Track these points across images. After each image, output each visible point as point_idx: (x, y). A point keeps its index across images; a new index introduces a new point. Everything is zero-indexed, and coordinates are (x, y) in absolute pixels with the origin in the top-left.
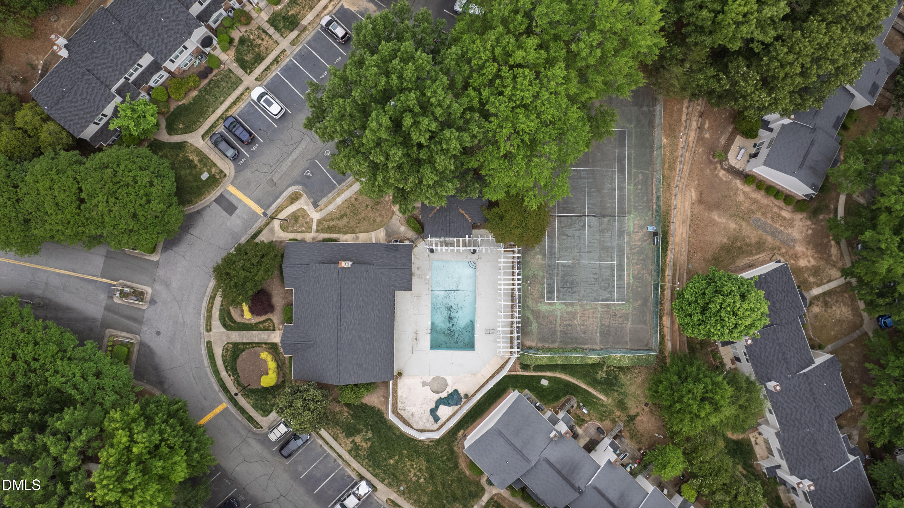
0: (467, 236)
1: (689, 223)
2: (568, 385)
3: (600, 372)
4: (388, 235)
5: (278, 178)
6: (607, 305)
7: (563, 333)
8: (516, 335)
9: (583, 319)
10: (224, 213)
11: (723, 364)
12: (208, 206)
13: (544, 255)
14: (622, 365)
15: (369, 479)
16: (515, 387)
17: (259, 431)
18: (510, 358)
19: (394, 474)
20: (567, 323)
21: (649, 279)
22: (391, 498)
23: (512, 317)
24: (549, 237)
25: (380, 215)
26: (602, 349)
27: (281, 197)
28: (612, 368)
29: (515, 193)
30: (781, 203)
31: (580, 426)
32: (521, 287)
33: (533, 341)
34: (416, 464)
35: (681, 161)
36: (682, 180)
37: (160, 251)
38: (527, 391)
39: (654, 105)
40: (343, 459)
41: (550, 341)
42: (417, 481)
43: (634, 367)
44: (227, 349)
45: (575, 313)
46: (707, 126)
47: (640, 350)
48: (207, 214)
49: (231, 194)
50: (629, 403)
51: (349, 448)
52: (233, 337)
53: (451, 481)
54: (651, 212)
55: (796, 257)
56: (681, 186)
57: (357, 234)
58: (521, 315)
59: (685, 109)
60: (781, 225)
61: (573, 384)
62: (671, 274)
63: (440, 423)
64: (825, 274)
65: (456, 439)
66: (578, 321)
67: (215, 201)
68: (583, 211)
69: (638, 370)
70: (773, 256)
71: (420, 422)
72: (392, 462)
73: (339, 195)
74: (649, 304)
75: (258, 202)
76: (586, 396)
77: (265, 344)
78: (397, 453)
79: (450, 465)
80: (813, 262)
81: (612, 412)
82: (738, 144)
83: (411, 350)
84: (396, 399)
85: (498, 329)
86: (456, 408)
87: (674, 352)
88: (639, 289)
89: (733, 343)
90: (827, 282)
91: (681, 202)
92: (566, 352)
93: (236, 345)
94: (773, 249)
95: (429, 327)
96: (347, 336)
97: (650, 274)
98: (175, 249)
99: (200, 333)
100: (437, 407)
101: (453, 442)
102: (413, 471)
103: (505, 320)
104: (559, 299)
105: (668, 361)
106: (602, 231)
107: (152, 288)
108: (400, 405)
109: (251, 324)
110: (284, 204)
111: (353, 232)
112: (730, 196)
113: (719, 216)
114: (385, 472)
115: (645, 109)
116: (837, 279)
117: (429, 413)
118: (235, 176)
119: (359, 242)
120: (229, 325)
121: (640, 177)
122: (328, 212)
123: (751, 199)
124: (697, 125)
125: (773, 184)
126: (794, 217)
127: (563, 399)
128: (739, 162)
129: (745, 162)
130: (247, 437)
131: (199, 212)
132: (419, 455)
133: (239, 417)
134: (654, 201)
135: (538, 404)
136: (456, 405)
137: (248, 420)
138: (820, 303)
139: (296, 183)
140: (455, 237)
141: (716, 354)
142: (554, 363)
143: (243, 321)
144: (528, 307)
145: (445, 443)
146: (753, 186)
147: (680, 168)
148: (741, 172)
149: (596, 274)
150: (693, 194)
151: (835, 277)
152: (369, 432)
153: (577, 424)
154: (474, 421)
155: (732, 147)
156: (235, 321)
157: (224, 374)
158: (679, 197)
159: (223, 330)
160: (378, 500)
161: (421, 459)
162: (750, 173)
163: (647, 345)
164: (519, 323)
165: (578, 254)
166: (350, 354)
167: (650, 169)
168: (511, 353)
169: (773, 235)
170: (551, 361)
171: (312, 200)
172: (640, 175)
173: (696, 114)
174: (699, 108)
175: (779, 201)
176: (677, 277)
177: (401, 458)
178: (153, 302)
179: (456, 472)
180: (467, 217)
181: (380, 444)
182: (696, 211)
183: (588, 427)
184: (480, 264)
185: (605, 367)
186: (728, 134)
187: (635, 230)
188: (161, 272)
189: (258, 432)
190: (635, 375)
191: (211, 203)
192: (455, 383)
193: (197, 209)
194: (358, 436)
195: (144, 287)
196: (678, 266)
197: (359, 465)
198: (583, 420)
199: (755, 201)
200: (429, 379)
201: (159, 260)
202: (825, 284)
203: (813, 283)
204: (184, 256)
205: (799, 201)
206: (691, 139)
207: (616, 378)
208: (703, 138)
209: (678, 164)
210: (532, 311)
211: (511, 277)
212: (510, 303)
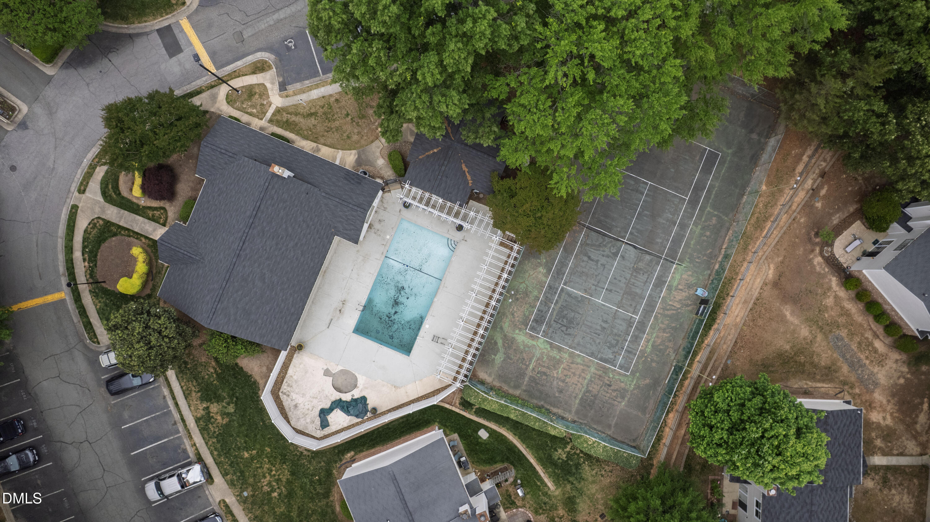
0: (458, 203)
1: (750, 305)
2: (512, 449)
3: (560, 451)
4: (359, 162)
5: (250, 34)
6: (604, 368)
7: (533, 380)
8: (469, 358)
9: (566, 372)
10: (163, 51)
11: (720, 503)
12: (147, 34)
13: (549, 271)
14: (592, 453)
15: (208, 465)
16: (443, 425)
17: (93, 346)
18: (450, 385)
19: (242, 472)
20: (544, 370)
21: (673, 356)
22: (227, 501)
23: (475, 333)
24: (565, 249)
25: (359, 133)
26: (574, 422)
27: (244, 60)
28: (578, 452)
29: (543, 165)
30: (880, 330)
31: (506, 509)
32: (502, 298)
33: (490, 375)
34: (276, 471)
35: (773, 222)
36: (765, 248)
37: (60, 64)
38: (456, 436)
39: (768, 137)
40: (185, 426)
41: (512, 384)
42: (269, 493)
43: (606, 462)
44: (95, 225)
45: (559, 362)
46: (823, 192)
47: (623, 442)
48: (140, 45)
49: (182, 31)
50: (581, 505)
51: (199, 415)
52: (109, 212)
53: (313, 511)
54: (709, 272)
55: (870, 406)
56: (760, 254)
57: (320, 146)
58: (486, 334)
59: (805, 158)
60: (867, 358)
61: (519, 450)
62: (703, 361)
63: (327, 431)
64: (899, 443)
65: (341, 460)
66: (558, 373)
67: (158, 31)
68: (623, 234)
69: (610, 468)
70: (840, 392)
71: (302, 420)
72: (246, 455)
73: (317, 86)
74: (659, 389)
75: (213, 55)
76: (530, 473)
77: (146, 238)
78: (258, 446)
79: (319, 489)
80: (889, 421)
81: (554, 508)
82: (854, 232)
83: (328, 322)
84: (283, 378)
85: (449, 341)
86: (356, 420)
87: (665, 465)
88: (654, 364)
89: (746, 482)
90: (898, 455)
91: (753, 275)
92: (527, 407)
93: (108, 224)
94: (845, 383)
95: (363, 302)
96: (244, 267)
97: (676, 351)
98: (81, 70)
99: (69, 191)
100: (331, 410)
101: (336, 462)
102: (268, 478)
103: (463, 333)
104: (545, 334)
105: (654, 472)
106: (636, 270)
107: (29, 108)
108: (284, 387)
109: (138, 205)
110: (244, 70)
111: (315, 140)
112: (817, 294)
113: (793, 313)
114: (231, 465)
115: (754, 136)
116: (912, 455)
117: (318, 413)
118: (197, 11)
119: (319, 155)
120: (110, 196)
121: (714, 220)
122: (295, 103)
123: (842, 308)
124: (812, 185)
125: (880, 301)
126: (890, 354)
127: (499, 466)
128: (846, 255)
129: (854, 259)
130: (74, 347)
131: (131, 37)
132: (284, 460)
133: (76, 318)
134: (720, 259)
135: (463, 459)
136: (357, 416)
137: (85, 327)
138: (877, 477)
139: (269, 49)
140: (442, 197)
141: (716, 488)
142: (505, 415)
143: (130, 197)
144: (501, 328)
145: (325, 459)
146: (852, 293)
147: (769, 229)
148: (844, 269)
149: (606, 322)
150: (771, 272)
151: (911, 452)
152: (232, 405)
153: (504, 505)
154: (373, 446)
155: (845, 233)
156: (120, 194)
157: (77, 254)
158: (752, 267)
159: (100, 199)
160: (209, 497)
161: (285, 466)
162: (856, 274)
163: (634, 440)
164: (480, 343)
165: (593, 287)
166: (240, 293)
167: (731, 216)
168: (455, 379)
169: (851, 365)
170: (502, 411)
171: (281, 80)
172: (714, 218)
173: (817, 171)
174: (824, 164)
175: (878, 326)
176: (709, 369)
177: (259, 456)
178: (23, 125)
179: (324, 502)
180: (469, 178)
181: (240, 426)
182: (765, 294)
183: (515, 514)
184: (462, 248)
185: (569, 447)
186: (846, 214)
187: (680, 287)
188: (49, 92)
189: (91, 347)
190: (603, 473)
191: (151, 32)
192: (366, 388)
193: (131, 31)
194: (215, 404)
195: (19, 102)
196: (716, 355)
197: (203, 441)
198: (513, 503)
199: (846, 313)
200: (335, 369)
201: (53, 76)
202: (894, 455)
203: (879, 449)
204: (88, 84)
205: (905, 336)
206: (797, 199)
207: (578, 466)
208: (812, 206)
209: (769, 224)
210: (505, 336)
211: (495, 280)
212: (480, 314)
